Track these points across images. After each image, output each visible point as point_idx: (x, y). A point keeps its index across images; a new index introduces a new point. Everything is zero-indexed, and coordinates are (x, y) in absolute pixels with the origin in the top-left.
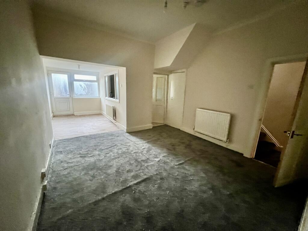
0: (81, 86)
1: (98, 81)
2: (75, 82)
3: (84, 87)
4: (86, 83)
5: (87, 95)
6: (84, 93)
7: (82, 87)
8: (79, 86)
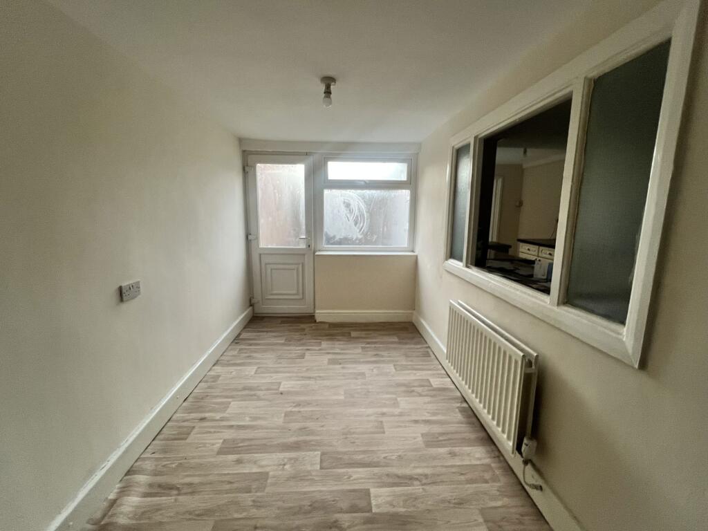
0: (348, 205)
1: (412, 182)
2: (326, 192)
3: (359, 209)
4: (367, 192)
5: (367, 242)
6: (356, 234)
7: (351, 211)
8: (343, 207)
